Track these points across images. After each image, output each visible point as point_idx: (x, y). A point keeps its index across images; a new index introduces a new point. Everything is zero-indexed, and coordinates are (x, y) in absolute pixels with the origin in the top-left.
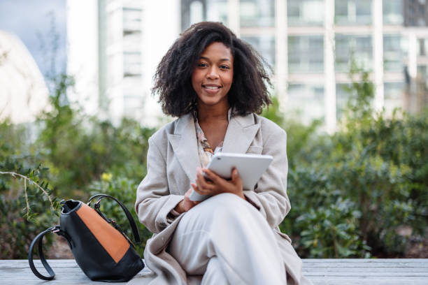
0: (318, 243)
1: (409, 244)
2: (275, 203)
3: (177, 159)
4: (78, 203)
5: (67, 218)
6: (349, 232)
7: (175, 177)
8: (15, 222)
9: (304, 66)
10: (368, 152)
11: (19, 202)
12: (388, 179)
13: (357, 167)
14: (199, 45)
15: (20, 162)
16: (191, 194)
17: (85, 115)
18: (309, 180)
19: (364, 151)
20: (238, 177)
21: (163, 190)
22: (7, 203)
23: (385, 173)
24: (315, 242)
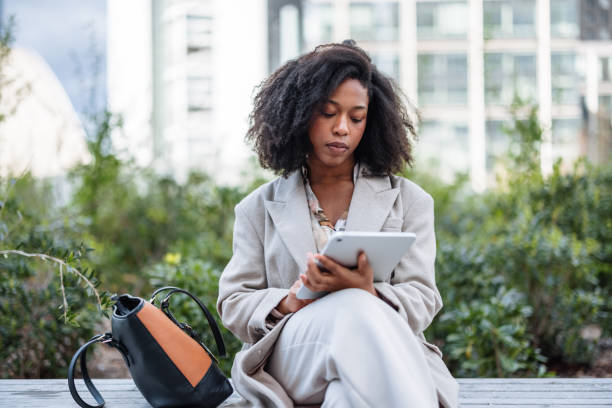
0: (472, 353)
1: (597, 351)
2: (419, 298)
3: (280, 238)
4: (139, 301)
5: (123, 323)
6: (516, 336)
7: (278, 263)
8: (43, 322)
9: (440, 96)
10: (540, 221)
11: (48, 293)
12: (569, 259)
13: (526, 243)
14: (329, 83)
15: (49, 236)
16: (299, 290)
17: (138, 168)
18: (459, 263)
19: (534, 221)
20: (367, 263)
21: (259, 282)
22: (31, 294)
23: (564, 252)
24: (469, 350)
